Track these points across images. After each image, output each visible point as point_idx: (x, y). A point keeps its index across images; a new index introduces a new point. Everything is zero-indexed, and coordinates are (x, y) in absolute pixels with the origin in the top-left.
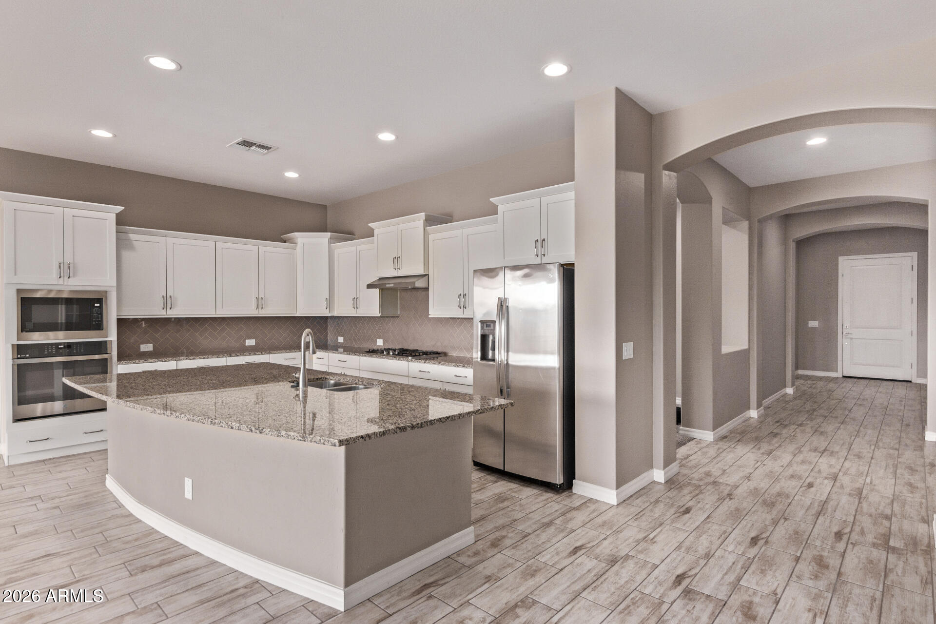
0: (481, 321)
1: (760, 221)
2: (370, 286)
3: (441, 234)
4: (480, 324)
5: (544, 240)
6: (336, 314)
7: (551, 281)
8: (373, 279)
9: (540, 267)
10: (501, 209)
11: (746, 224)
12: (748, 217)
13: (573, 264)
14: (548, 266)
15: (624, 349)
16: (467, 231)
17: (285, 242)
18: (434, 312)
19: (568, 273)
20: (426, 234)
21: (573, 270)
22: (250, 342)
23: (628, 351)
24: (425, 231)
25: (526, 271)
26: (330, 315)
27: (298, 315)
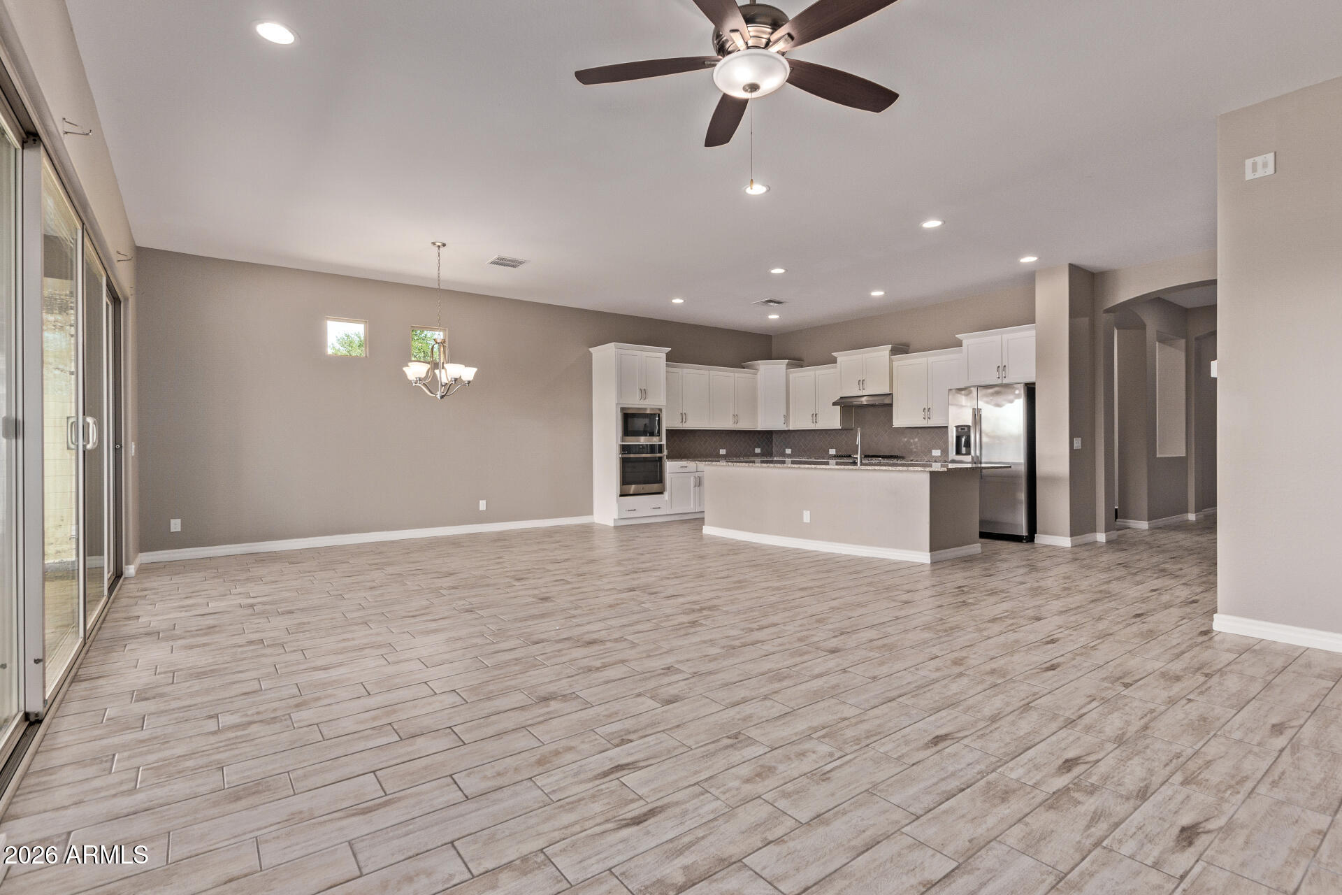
0: (956, 427)
1: (1197, 339)
2: (834, 404)
3: (903, 361)
4: (955, 428)
5: (1005, 366)
6: (791, 428)
7: (1018, 396)
8: (836, 398)
9: (1008, 386)
10: (964, 343)
11: (1182, 342)
12: (1186, 337)
13: (1034, 384)
14: (1015, 386)
15: (1075, 442)
16: (931, 359)
17: (744, 368)
18: (898, 422)
19: (1030, 391)
20: (891, 361)
21: (1034, 389)
22: (723, 452)
23: (1078, 444)
24: (890, 359)
25: (996, 389)
26: (786, 429)
27: (759, 428)
